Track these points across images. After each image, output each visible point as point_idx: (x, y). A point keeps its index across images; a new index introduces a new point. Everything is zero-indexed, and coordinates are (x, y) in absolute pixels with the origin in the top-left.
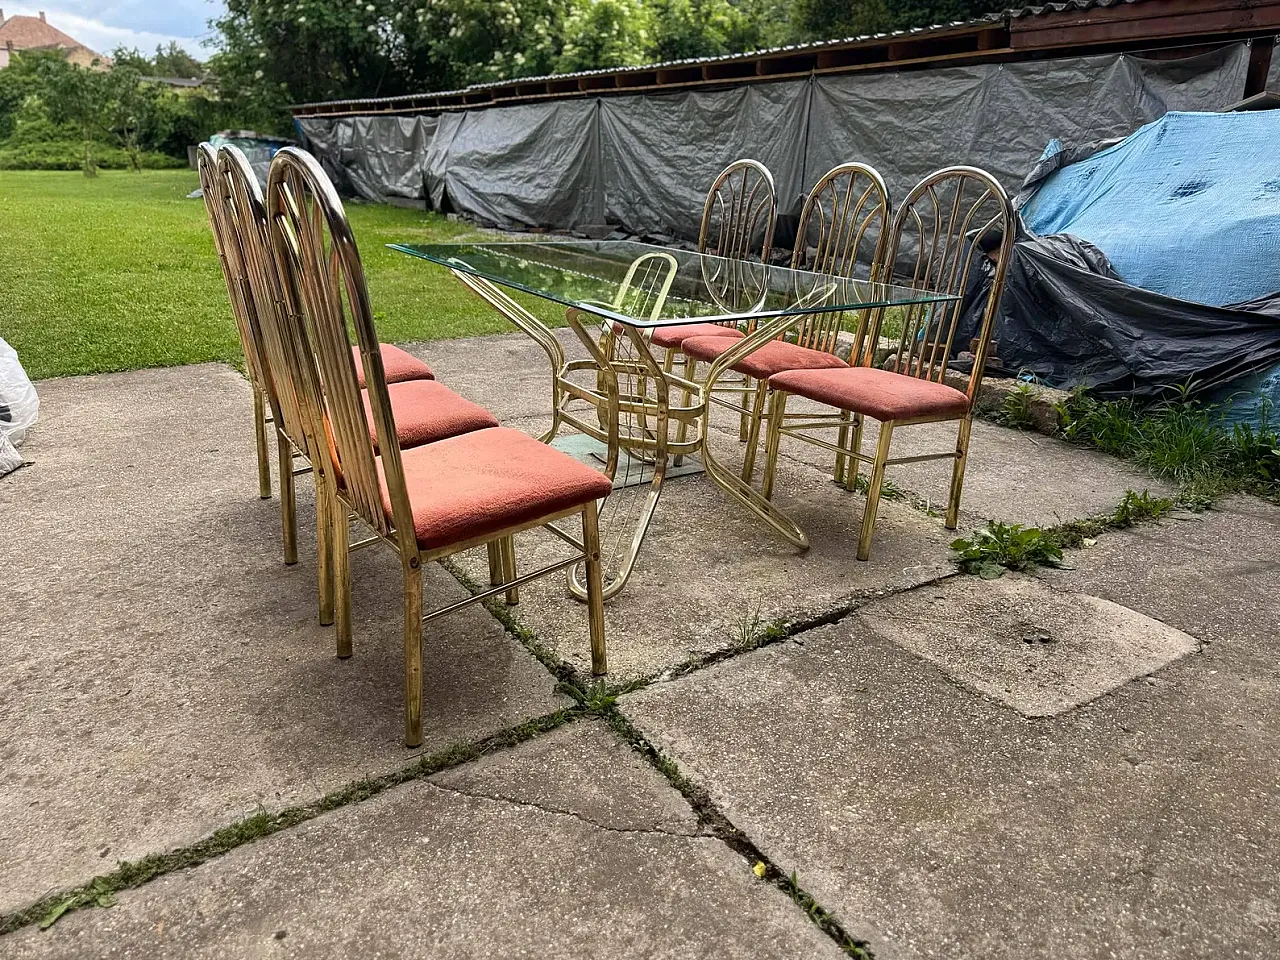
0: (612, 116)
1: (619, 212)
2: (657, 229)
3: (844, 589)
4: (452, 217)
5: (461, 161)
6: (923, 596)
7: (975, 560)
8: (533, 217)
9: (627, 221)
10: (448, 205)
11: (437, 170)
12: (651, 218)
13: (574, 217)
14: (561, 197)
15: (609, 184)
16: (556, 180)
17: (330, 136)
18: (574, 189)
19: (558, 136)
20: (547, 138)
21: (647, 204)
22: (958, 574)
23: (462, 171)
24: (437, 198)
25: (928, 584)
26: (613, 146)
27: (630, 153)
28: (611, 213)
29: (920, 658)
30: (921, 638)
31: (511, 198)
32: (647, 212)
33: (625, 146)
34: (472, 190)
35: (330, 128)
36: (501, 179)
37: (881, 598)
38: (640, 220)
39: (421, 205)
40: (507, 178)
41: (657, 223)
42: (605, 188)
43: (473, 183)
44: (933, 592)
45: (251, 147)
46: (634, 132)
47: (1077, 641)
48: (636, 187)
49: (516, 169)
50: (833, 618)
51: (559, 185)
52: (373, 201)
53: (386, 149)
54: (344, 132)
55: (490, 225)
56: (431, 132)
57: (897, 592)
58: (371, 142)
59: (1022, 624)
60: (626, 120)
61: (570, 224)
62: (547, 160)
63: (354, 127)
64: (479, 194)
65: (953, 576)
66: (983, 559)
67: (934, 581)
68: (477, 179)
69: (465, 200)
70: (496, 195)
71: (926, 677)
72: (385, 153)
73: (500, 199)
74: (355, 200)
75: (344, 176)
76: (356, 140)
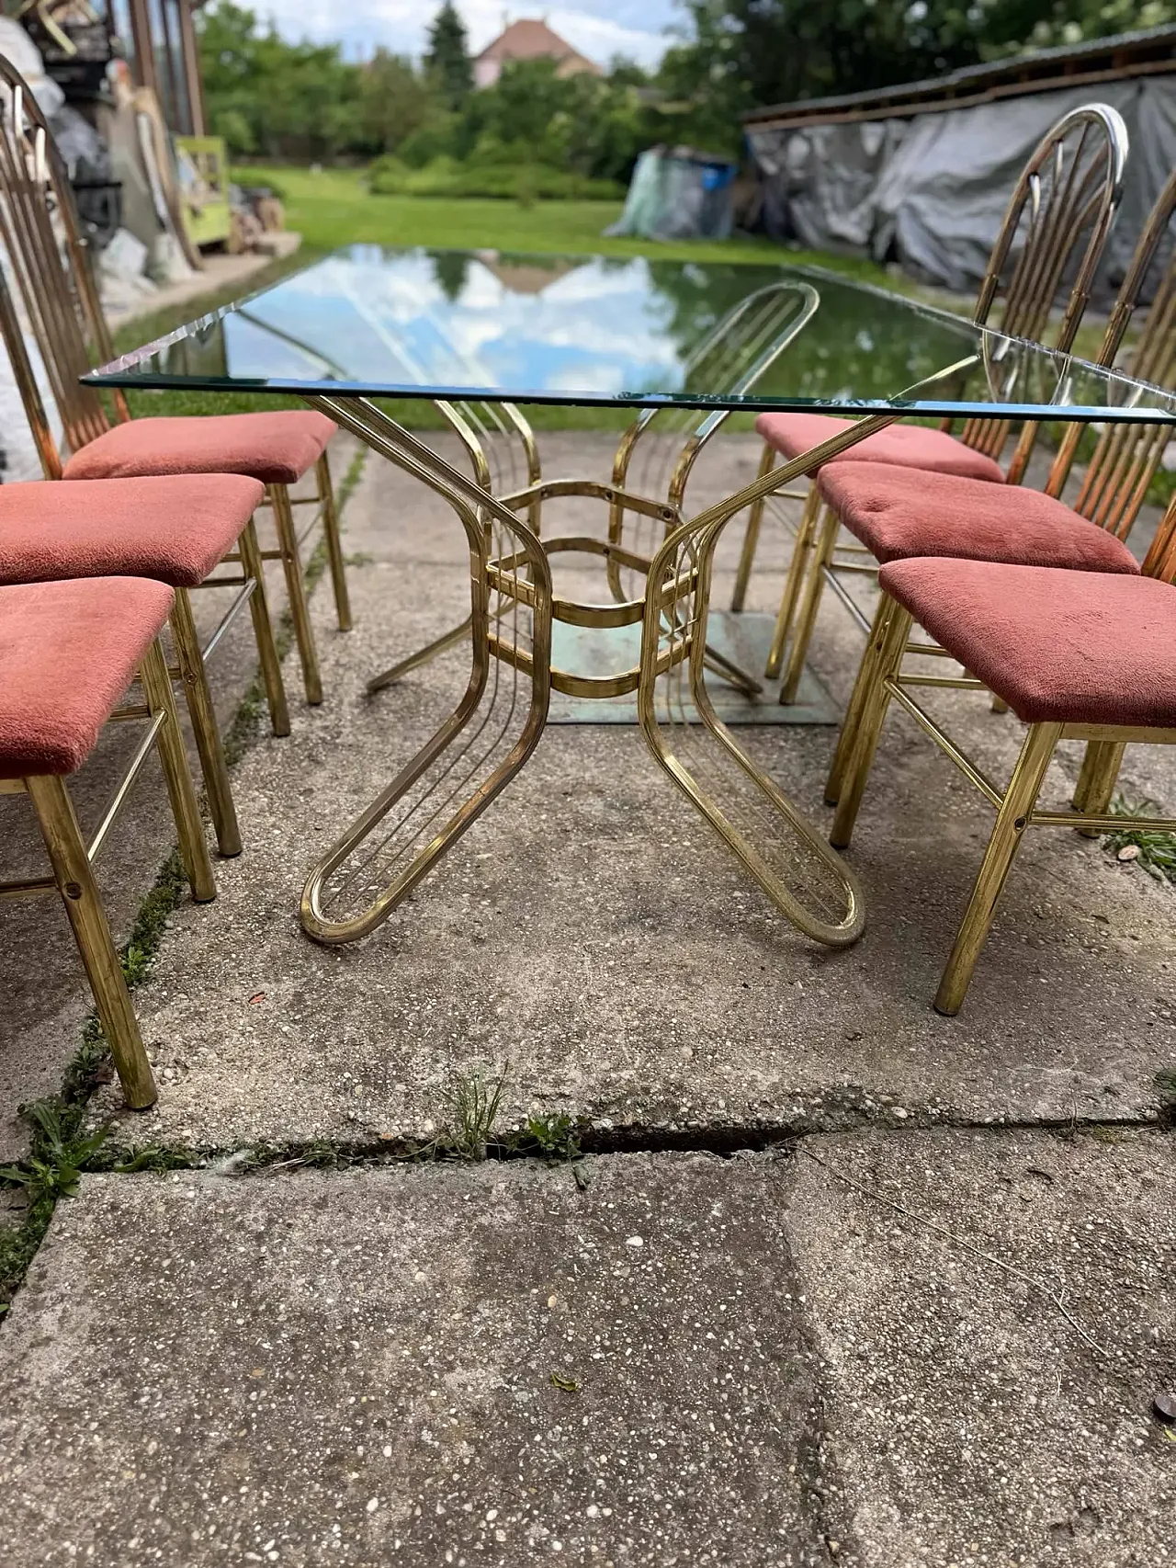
0: (1155, 107)
4: (894, 269)
5: (926, 188)
6: (1002, 1156)
10: (894, 253)
11: (891, 199)
15: (1125, 223)
17: (781, 156)
22: (1147, 1123)
23: (921, 202)
24: (881, 246)
26: (1147, 160)
29: (810, 1342)
31: (978, 245)
33: (1165, 159)
34: (930, 232)
35: (784, 143)
36: (972, 214)
39: (864, 253)
40: (979, 213)
43: (933, 221)
45: (683, 169)
49: (995, 200)
52: (812, 247)
53: (843, 172)
54: (798, 148)
55: (939, 283)
56: (898, 144)
57: (950, 1121)
58: (827, 164)
63: (809, 140)
64: (938, 239)
65: (1133, 1124)
67: (1067, 1123)
68: (941, 214)
69: (914, 247)
70: (957, 239)
71: (762, 1411)
72: (841, 179)
73: (963, 246)
74: (794, 246)
75: (787, 211)
76: (809, 161)
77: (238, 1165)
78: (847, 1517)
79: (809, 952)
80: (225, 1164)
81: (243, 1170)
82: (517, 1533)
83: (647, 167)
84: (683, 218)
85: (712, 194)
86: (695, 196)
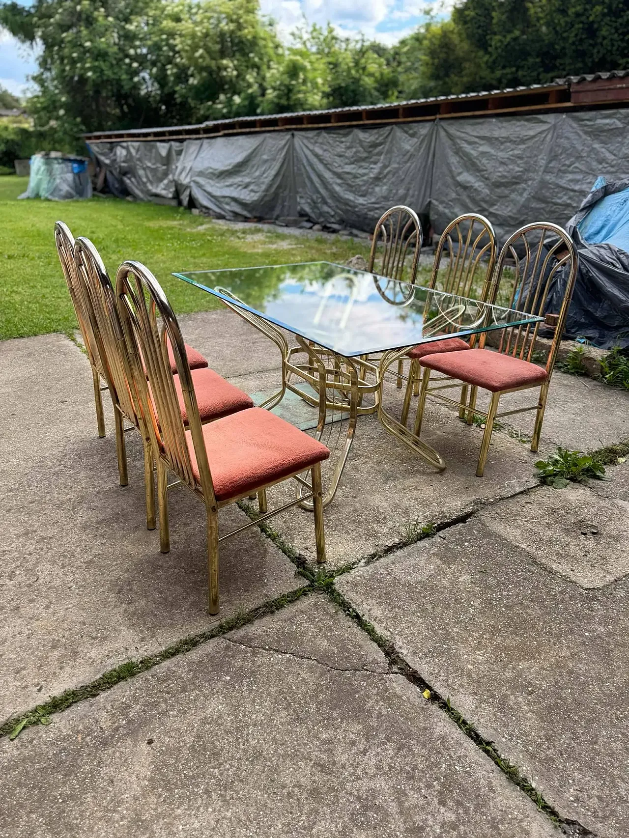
0: (301, 143)
1: (307, 209)
2: (333, 220)
3: (469, 498)
4: (195, 211)
5: (201, 174)
6: (518, 502)
7: (550, 476)
8: (249, 211)
9: (313, 215)
10: (193, 203)
11: (185, 180)
12: (328, 213)
13: (277, 212)
14: (267, 199)
15: (300, 190)
16: (264, 187)
17: (111, 155)
18: (276, 195)
19: (265, 157)
20: (257, 159)
21: (326, 203)
22: (539, 485)
23: (201, 180)
24: (185, 200)
25: (522, 493)
26: (303, 164)
27: (314, 169)
28: (302, 209)
29: (518, 547)
30: (518, 532)
31: (235, 200)
32: (326, 209)
33: (311, 165)
34: (209, 193)
35: (111, 149)
36: (227, 186)
37: (491, 504)
38: (321, 214)
39: (174, 203)
40: (231, 186)
41: (333, 216)
42: (297, 192)
43: (209, 189)
44: (523, 499)
45: (59, 163)
46: (317, 156)
47: (614, 533)
48: (319, 192)
49: (237, 179)
50: (463, 519)
51: (267, 190)
52: (142, 200)
53: (149, 164)
54: (121, 152)
55: (220, 217)
56: (179, 153)
57: (502, 499)
58: (139, 160)
59: (581, 521)
60: (311, 147)
61: (274, 217)
62: (257, 174)
63: (127, 148)
64: (213, 196)
65: (536, 487)
66: (555, 475)
67: (525, 491)
68: (212, 186)
69: (204, 200)
70: (224, 197)
71: (522, 561)
72: (148, 167)
73: (227, 200)
74: (129, 198)
75: (122, 182)
76: (129, 158)
77: (364, 563)
78: (552, 568)
79: (437, 473)
80: (362, 563)
81: (367, 563)
83: (37, 162)
84: (65, 188)
85: (78, 175)
86: (70, 177)
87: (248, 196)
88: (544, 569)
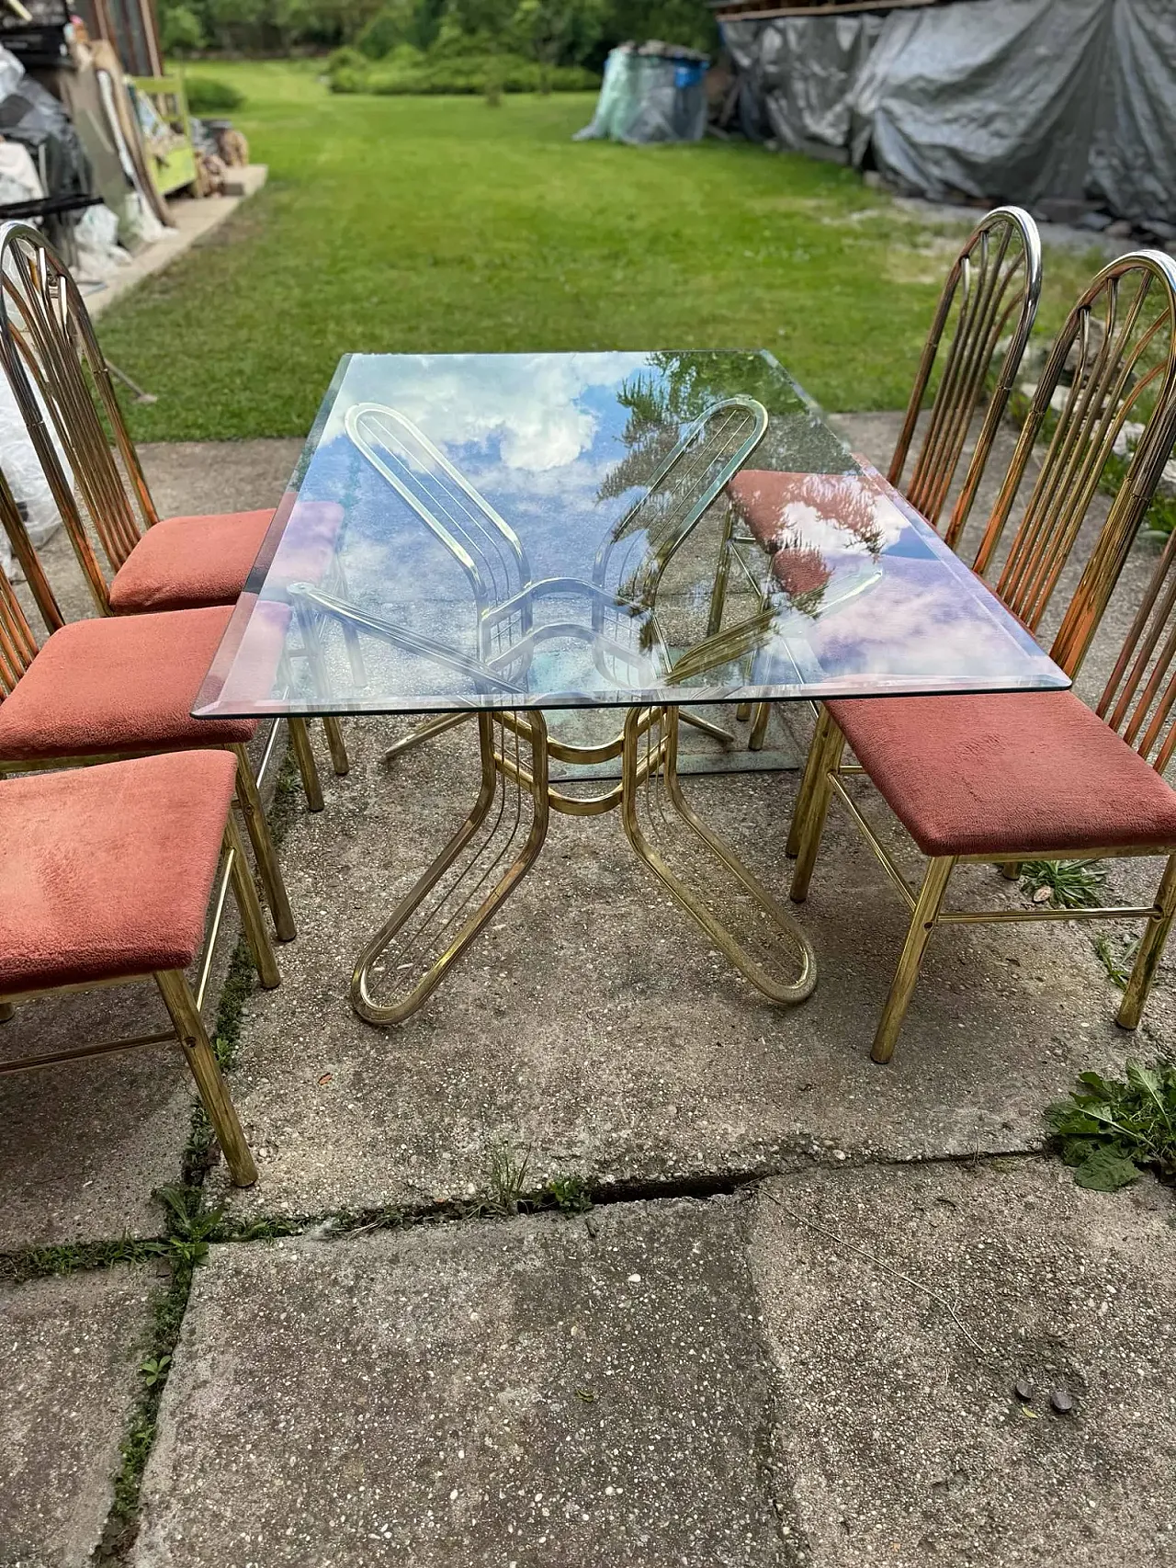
0: (1129, 14)
1: (1107, 182)
2: (1161, 213)
3: (779, 1124)
4: (872, 178)
5: (901, 91)
6: (918, 1189)
7: (1083, 1137)
8: (980, 183)
9: (1115, 197)
10: (871, 160)
11: (868, 104)
12: (1153, 194)
13: (1039, 186)
14: (1023, 154)
15: (1101, 134)
16: (1022, 124)
17: (754, 48)
18: (1047, 141)
19: (1042, 51)
20: (1024, 55)
21: (1150, 169)
22: (1034, 1152)
23: (896, 106)
24: (859, 150)
25: (955, 1159)
26: (1120, 70)
27: (1142, 81)
28: (1095, 183)
29: (765, 1352)
30: (814, 1300)
31: (954, 153)
32: (1151, 184)
33: (1138, 69)
34: (907, 138)
35: (757, 35)
36: (948, 122)
37: (833, 1166)
38: (1137, 197)
39: (841, 157)
40: (955, 120)
41: (1162, 203)
42: (1093, 140)
43: (909, 127)
44: (951, 1182)
45: (653, 67)
46: (1158, 46)
47: (1124, 1442)
48: (1142, 142)
49: (971, 106)
50: (700, 1187)
51: (1026, 134)
52: (790, 147)
53: (817, 68)
54: (772, 40)
55: (916, 193)
56: (873, 41)
57: (880, 1160)
58: (801, 58)
59: (1052, 1342)
60: (1149, 22)
61: (1032, 198)
62: (1017, 92)
63: (782, 32)
64: (914, 145)
65: (1023, 1154)
66: (1107, 1140)
67: (971, 1157)
68: (916, 120)
69: (892, 155)
70: (934, 147)
71: (730, 1410)
72: (814, 75)
73: (939, 154)
74: (771, 145)
75: (763, 109)
76: (783, 55)
77: (326, 1232)
78: (789, 1486)
80: (317, 1231)
81: (331, 1236)
82: (557, 1509)
83: (617, 61)
84: (656, 119)
85: (684, 92)
86: (667, 94)
87: (985, 146)
88: (763, 1474)
